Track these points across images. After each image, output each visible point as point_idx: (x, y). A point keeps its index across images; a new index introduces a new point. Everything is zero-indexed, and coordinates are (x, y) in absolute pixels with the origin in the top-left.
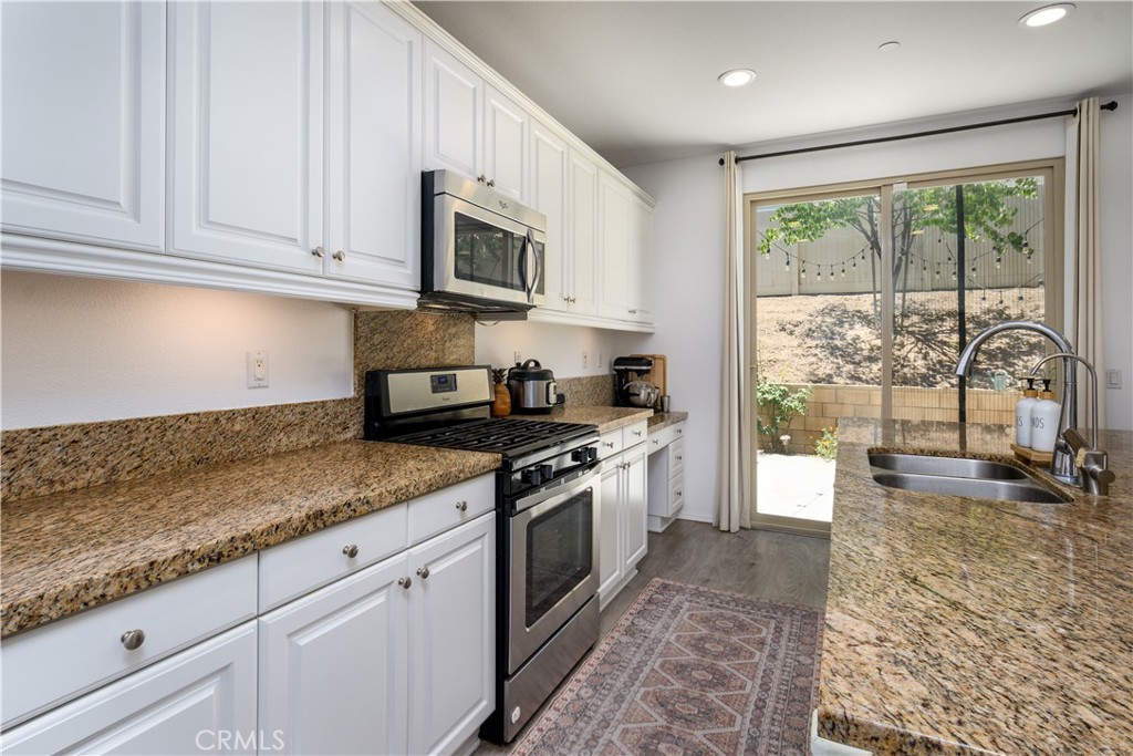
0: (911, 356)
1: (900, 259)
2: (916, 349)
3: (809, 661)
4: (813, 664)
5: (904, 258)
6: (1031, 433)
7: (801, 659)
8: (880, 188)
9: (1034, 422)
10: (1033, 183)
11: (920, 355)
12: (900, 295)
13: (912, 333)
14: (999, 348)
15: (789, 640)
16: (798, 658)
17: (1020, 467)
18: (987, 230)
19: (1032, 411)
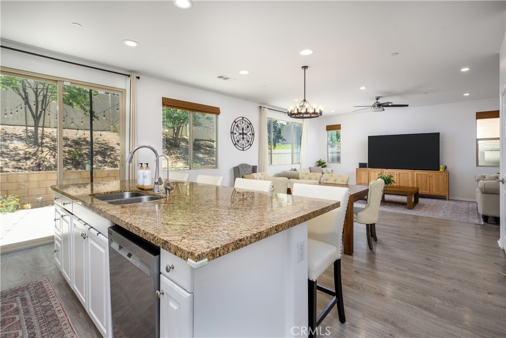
0: (48, 157)
1: (41, 112)
2: (49, 154)
3: (48, 303)
4: (51, 303)
5: (43, 111)
6: (143, 180)
7: (44, 304)
8: (57, 81)
9: (144, 177)
10: (97, 92)
11: (52, 156)
12: (41, 129)
13: (46, 146)
14: (85, 153)
15: (32, 300)
16: (41, 305)
17: (141, 192)
18: (81, 106)
19: (143, 174)
